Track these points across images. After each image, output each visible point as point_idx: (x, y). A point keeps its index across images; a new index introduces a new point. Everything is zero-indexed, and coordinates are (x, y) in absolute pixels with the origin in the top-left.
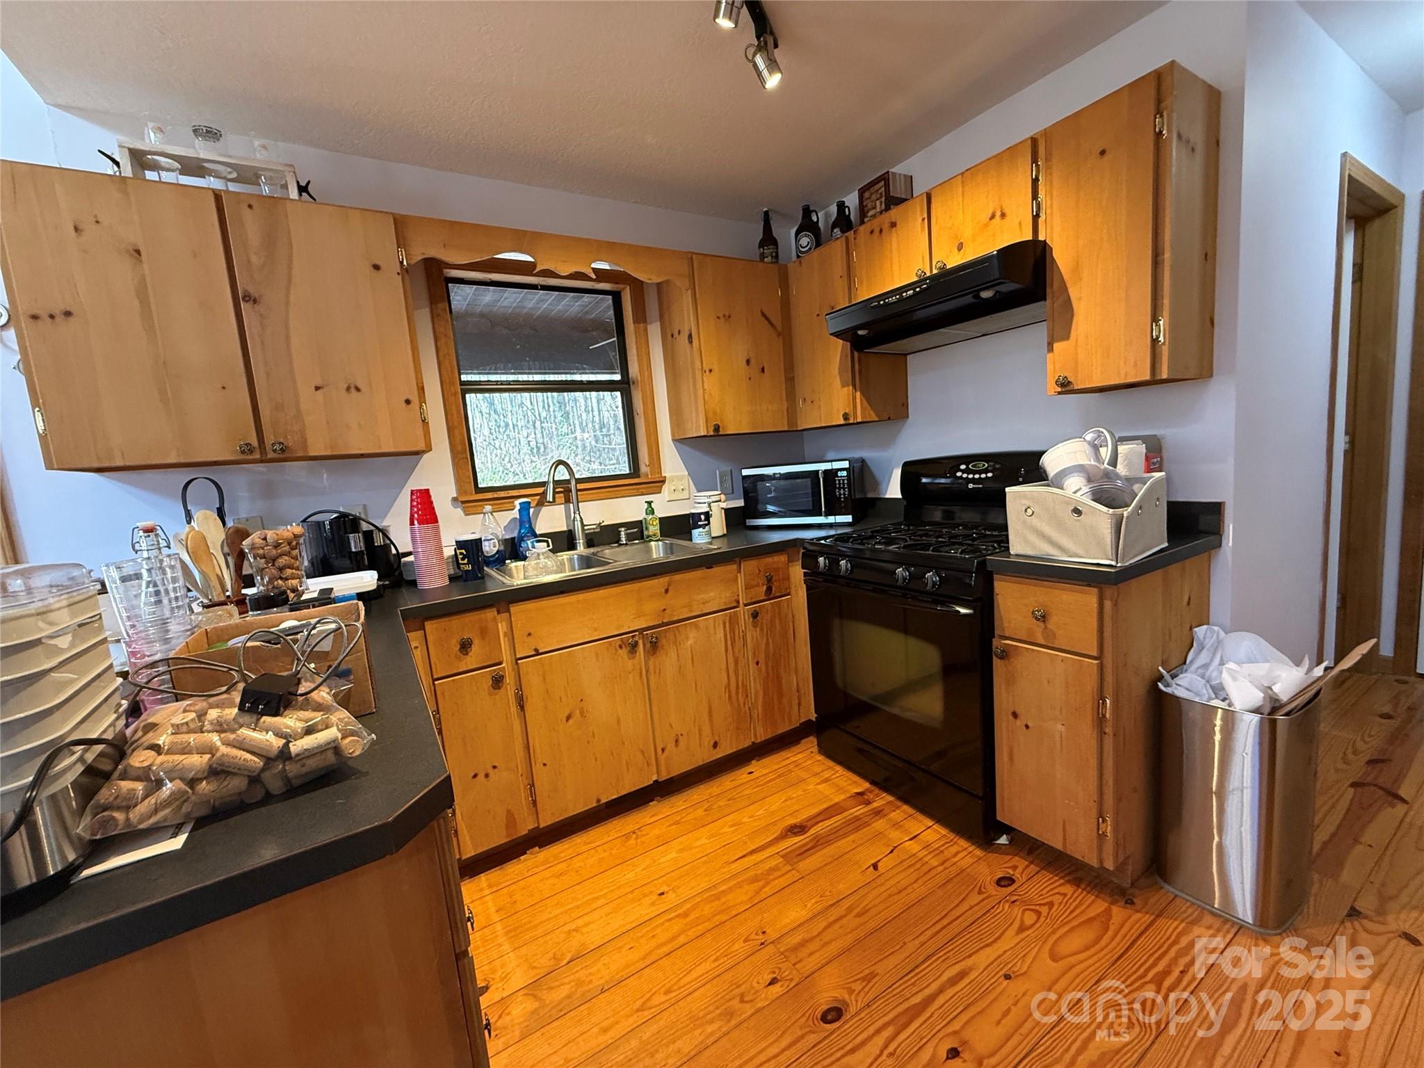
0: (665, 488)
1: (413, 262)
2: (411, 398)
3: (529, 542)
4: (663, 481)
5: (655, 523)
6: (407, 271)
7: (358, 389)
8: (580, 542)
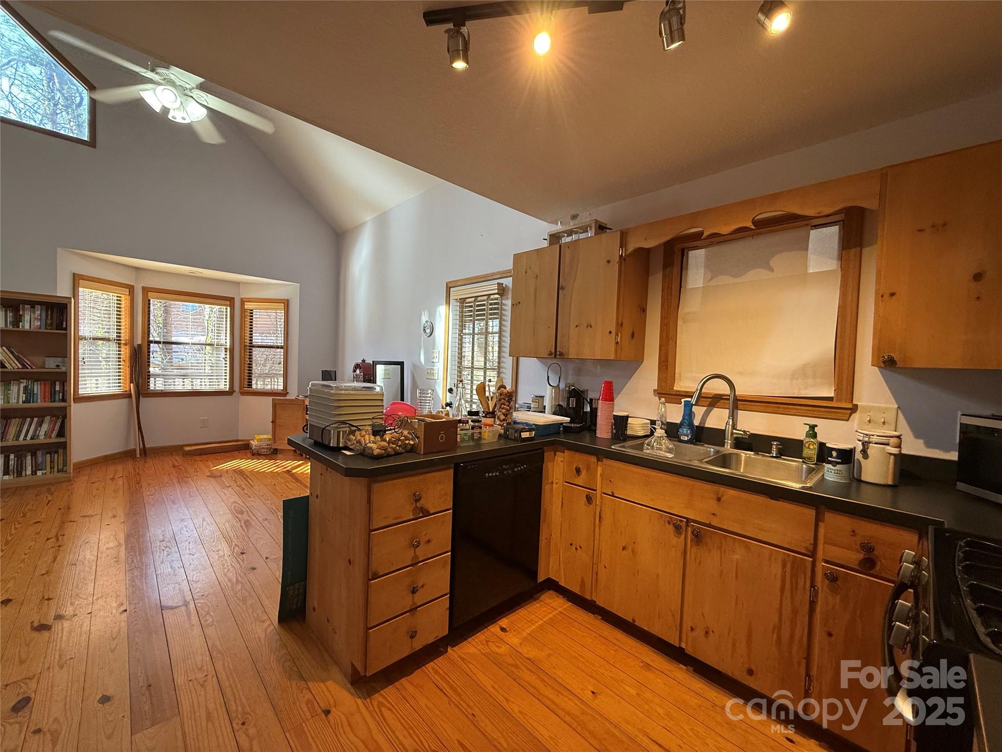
0: (856, 417)
1: (627, 253)
2: (612, 331)
3: (685, 429)
4: (854, 409)
5: (811, 447)
6: (625, 260)
7: (591, 326)
8: (729, 442)
